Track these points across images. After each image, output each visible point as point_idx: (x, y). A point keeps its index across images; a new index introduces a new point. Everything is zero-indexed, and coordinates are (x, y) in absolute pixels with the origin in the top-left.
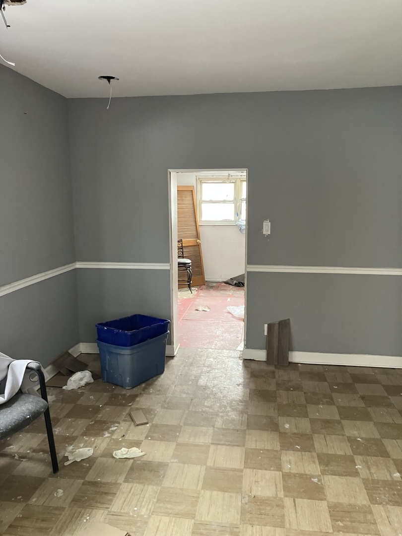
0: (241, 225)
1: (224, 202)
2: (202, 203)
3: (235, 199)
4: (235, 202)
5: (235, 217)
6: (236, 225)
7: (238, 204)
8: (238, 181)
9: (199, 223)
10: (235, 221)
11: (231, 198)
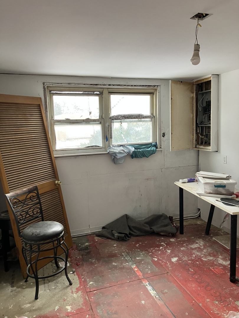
0: (115, 153)
1: (88, 121)
2: (54, 124)
3: (101, 116)
4: (102, 122)
5: (104, 143)
6: (108, 153)
7: (107, 125)
8: (105, 92)
9: (55, 155)
10: (104, 148)
11: (96, 115)
